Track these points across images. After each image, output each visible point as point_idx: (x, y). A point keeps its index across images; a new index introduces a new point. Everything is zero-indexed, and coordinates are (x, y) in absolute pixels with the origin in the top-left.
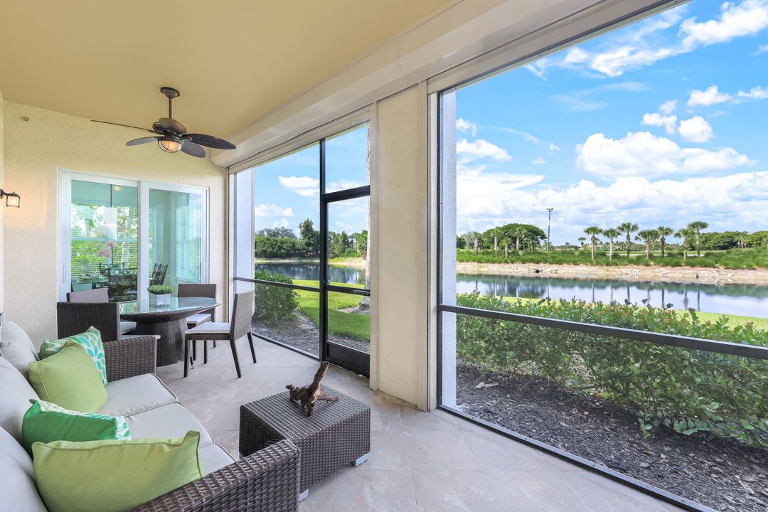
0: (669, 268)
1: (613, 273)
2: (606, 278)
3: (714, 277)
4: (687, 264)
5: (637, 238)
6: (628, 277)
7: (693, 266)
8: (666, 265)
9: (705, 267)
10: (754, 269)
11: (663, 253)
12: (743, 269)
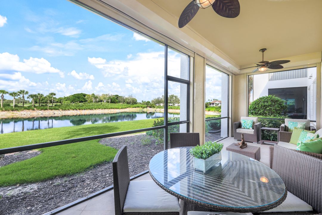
0: (43, 111)
1: (17, 114)
2: (11, 117)
3: (59, 114)
4: (50, 109)
5: (28, 98)
6: (25, 116)
7: (52, 110)
8: (42, 110)
9: (56, 110)
10: (69, 110)
11: (40, 105)
12: (67, 110)
